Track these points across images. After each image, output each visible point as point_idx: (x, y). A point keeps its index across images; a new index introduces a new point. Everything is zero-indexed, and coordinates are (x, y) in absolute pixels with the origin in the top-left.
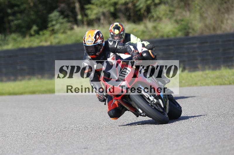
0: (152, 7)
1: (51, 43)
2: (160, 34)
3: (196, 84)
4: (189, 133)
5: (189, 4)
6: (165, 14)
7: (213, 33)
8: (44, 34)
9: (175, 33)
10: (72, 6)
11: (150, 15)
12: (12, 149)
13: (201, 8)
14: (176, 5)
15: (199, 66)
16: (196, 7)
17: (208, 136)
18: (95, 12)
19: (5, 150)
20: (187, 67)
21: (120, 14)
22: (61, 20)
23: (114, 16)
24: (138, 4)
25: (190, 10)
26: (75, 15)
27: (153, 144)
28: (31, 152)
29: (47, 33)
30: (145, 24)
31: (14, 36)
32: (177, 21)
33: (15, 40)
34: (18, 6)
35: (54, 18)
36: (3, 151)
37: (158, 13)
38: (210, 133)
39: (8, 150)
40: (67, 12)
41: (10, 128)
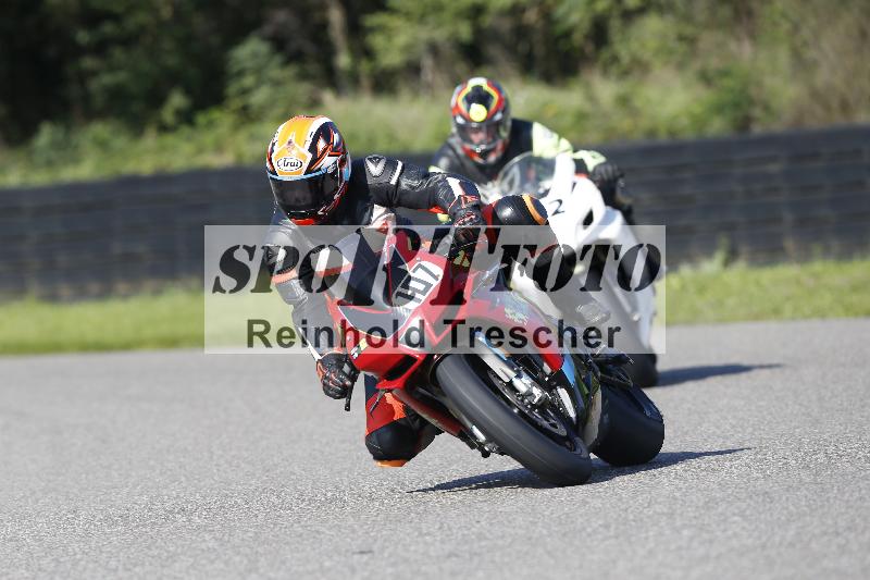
0: (615, 24)
1: (240, 156)
2: (645, 123)
3: (776, 312)
4: (751, 497)
5: (750, 14)
6: (664, 52)
7: (839, 120)
8: (211, 124)
9: (699, 122)
10: (317, 16)
11: (605, 54)
12: (92, 553)
13: (796, 28)
14: (701, 15)
15: (789, 244)
16: (775, 24)
17: (822, 506)
18: (401, 39)
19: (67, 558)
20: (744, 249)
21: (493, 51)
22: (275, 72)
23: (473, 55)
24: (560, 11)
25: (753, 36)
26: (326, 52)
27: (617, 537)
28: (163, 566)
29: (223, 119)
30: (588, 86)
31: (99, 129)
32: (706, 78)
33: (103, 145)
34: (115, 18)
35: (249, 64)
36: (57, 560)
37: (635, 46)
38: (829, 495)
39: (78, 556)
40: (300, 42)
41: (84, 476)
